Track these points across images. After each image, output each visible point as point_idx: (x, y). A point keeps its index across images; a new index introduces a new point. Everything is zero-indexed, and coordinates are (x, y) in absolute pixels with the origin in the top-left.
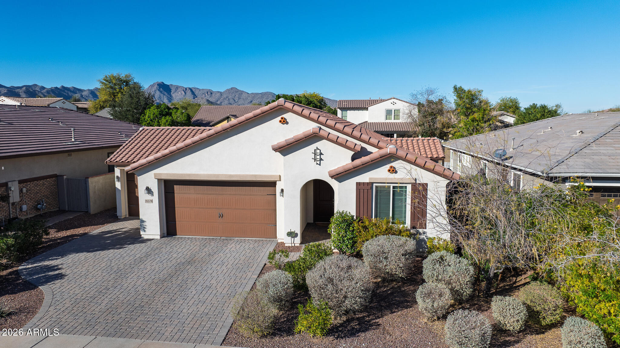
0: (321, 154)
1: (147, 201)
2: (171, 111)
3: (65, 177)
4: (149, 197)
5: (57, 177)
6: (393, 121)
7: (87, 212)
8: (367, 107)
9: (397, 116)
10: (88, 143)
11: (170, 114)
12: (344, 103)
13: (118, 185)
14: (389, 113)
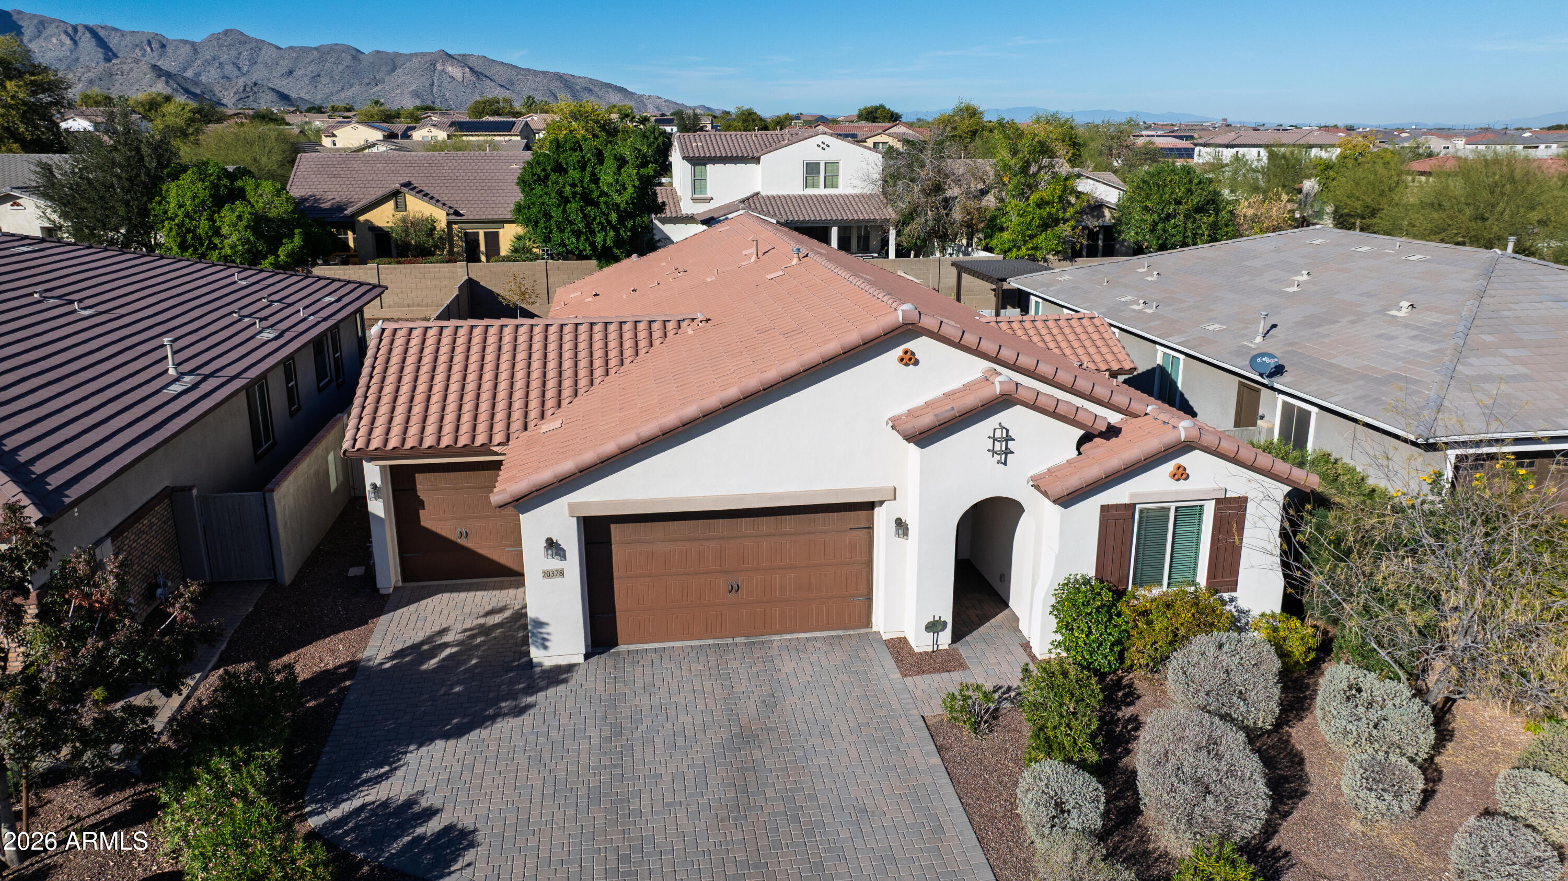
0: (1008, 439)
1: (547, 574)
2: (239, 183)
3: (195, 492)
4: (555, 564)
5: (171, 494)
6: (821, 191)
7: (274, 582)
8: (756, 155)
9: (832, 181)
10: (212, 375)
11: (240, 194)
12: (694, 144)
13: (377, 507)
14: (812, 169)
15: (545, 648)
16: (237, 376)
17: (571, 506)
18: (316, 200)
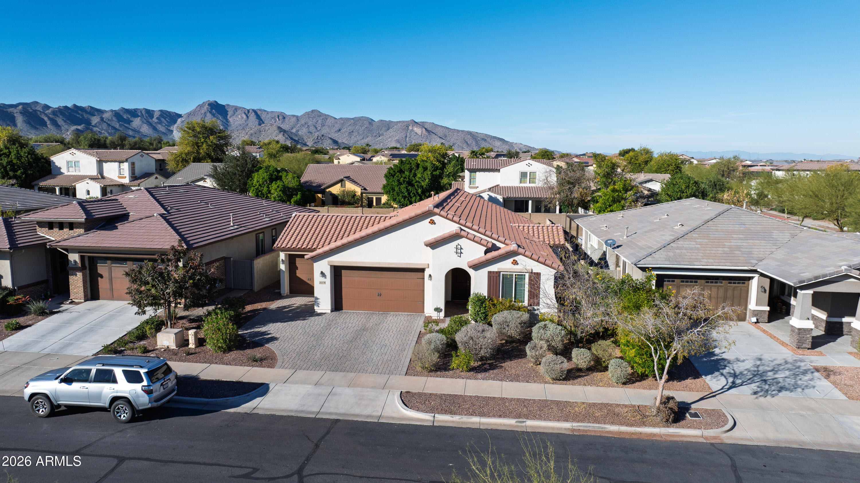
0: (461, 249)
1: (321, 283)
2: (281, 174)
3: (232, 259)
4: (323, 279)
5: (225, 259)
6: (528, 185)
7: (252, 290)
8: (498, 168)
9: (532, 180)
10: (244, 227)
11: (280, 178)
12: (472, 163)
13: (282, 267)
14: (523, 175)
15: (318, 306)
16: (252, 228)
17: (329, 262)
18: (311, 183)
